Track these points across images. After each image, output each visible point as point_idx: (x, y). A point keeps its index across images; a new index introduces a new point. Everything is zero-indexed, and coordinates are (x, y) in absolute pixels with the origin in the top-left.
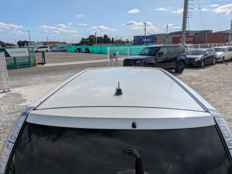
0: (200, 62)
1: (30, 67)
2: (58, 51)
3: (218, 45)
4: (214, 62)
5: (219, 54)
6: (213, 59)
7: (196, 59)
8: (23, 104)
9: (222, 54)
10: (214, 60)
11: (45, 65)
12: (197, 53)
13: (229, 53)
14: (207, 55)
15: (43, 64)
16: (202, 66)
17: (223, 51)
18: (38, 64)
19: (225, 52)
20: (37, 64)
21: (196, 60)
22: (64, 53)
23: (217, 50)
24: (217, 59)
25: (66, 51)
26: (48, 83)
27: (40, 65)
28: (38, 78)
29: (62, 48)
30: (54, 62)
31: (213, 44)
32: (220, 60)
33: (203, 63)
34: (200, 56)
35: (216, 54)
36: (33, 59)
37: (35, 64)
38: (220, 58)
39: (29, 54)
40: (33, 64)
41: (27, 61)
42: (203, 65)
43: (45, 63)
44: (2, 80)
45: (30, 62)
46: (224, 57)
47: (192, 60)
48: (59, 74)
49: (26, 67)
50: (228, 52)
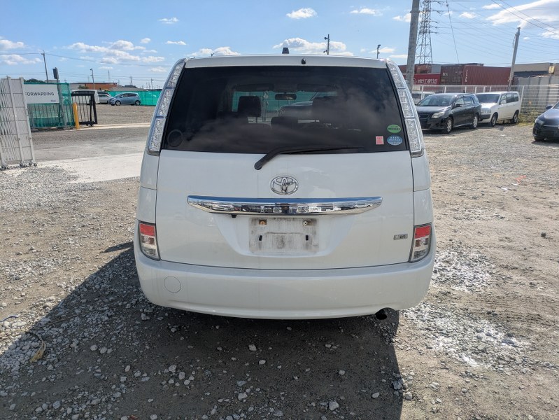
0: (442, 121)
1: (62, 129)
2: (118, 103)
3: (486, 88)
4: (475, 123)
5: (487, 106)
6: (473, 117)
7: (436, 114)
8: (73, 182)
9: (493, 107)
10: (476, 119)
11: (96, 127)
12: (439, 103)
13: (507, 106)
14: (458, 105)
15: (91, 123)
16: (449, 130)
17: (496, 102)
18: (81, 123)
19: (500, 104)
20: (77, 123)
21: (435, 116)
22: (135, 107)
23: (484, 99)
24: (481, 118)
25: (138, 103)
26: (112, 154)
27: (85, 126)
28: (88, 146)
29: (129, 95)
30: (116, 122)
31: (476, 87)
32: (488, 120)
33: (450, 123)
34: (445, 108)
35: (480, 106)
36: (69, 111)
37: (74, 124)
38: (488, 117)
39: (60, 98)
40: (68, 124)
41: (54, 115)
42: (449, 127)
43: (96, 123)
44: (19, 139)
45: (61, 117)
46: (496, 115)
47: (426, 116)
48: (135, 141)
49: (53, 130)
50: (504, 105)
